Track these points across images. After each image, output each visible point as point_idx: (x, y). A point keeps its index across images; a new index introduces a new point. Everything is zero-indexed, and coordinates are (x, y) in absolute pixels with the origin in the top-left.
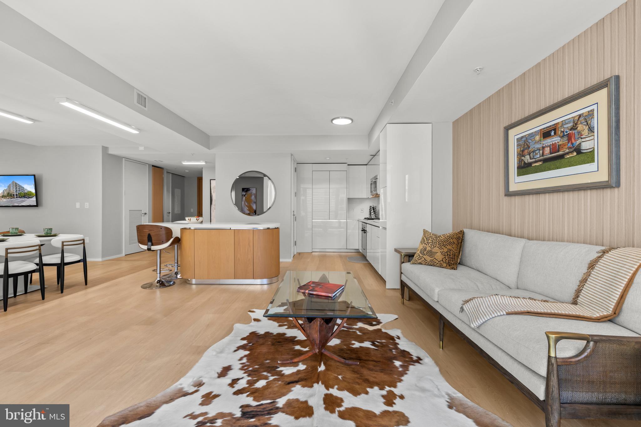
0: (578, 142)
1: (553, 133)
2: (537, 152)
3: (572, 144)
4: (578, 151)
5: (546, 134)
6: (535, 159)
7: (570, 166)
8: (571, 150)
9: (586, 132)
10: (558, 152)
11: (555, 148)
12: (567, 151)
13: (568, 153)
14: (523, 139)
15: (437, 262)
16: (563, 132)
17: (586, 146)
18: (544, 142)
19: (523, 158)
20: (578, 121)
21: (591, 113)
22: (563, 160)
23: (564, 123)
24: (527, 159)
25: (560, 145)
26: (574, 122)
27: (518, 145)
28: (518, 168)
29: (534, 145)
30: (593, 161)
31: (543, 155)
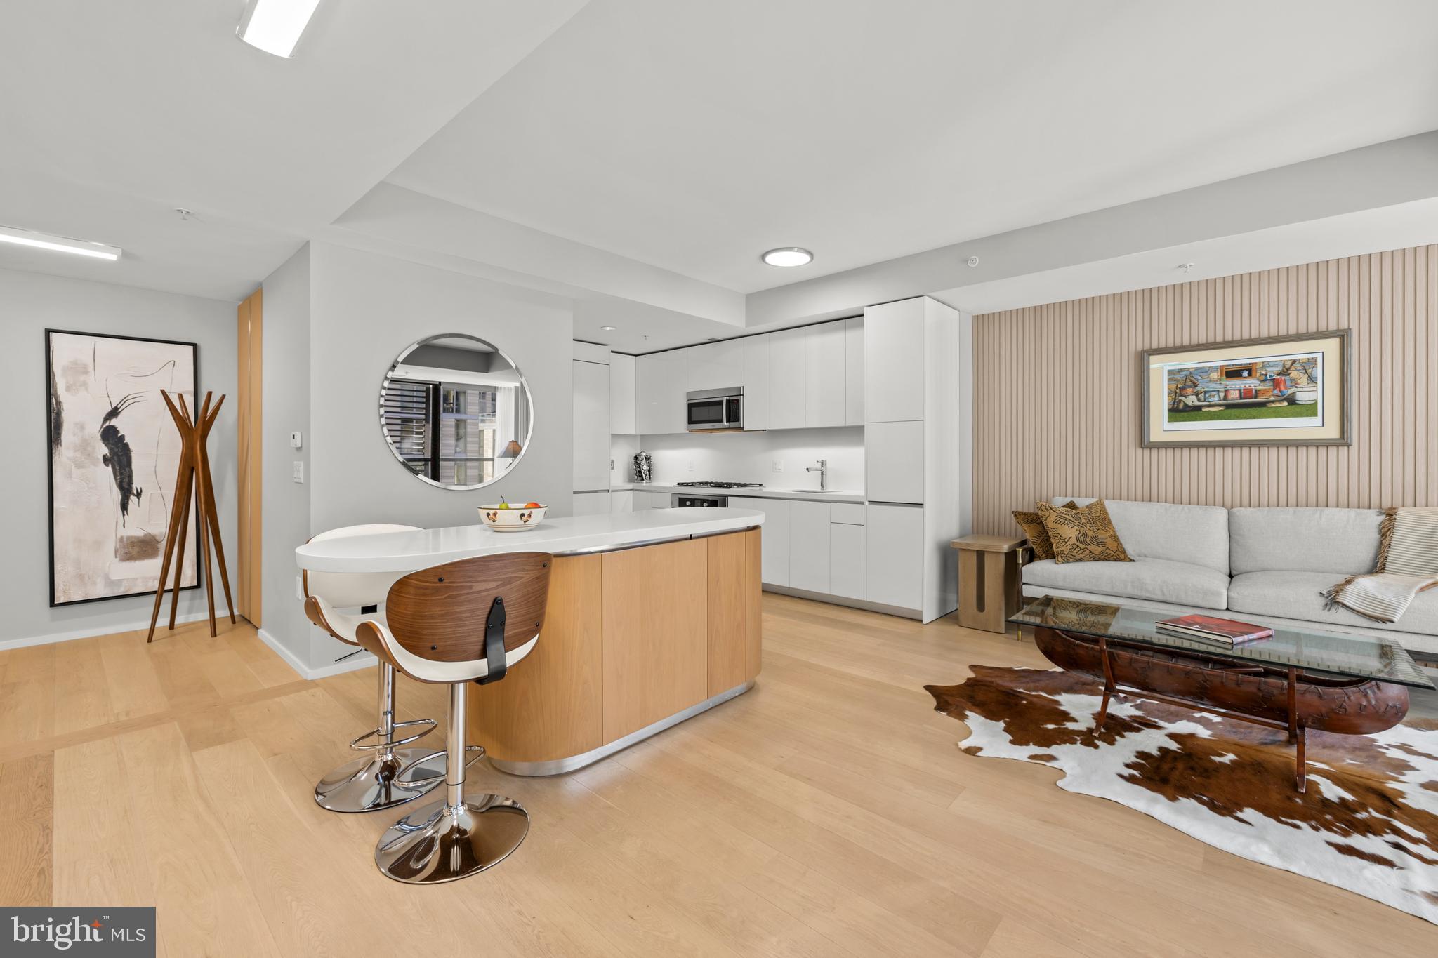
0: (1290, 391)
1: (1245, 374)
2: (1213, 393)
3: (1280, 391)
4: (1292, 401)
5: (1233, 373)
6: (1209, 402)
7: (1276, 417)
8: (1279, 399)
9: (1304, 380)
10: (1256, 397)
11: (1245, 393)
12: (1272, 398)
13: (1273, 402)
14: (1184, 373)
16: (1266, 375)
17: (1303, 396)
18: (1227, 383)
19: (1183, 398)
20: (1291, 366)
21: (1313, 362)
22: (1263, 409)
23: (1269, 364)
24: (1191, 400)
25: (1259, 390)
26: (1284, 366)
27: (1170, 380)
28: (1170, 410)
29: (1207, 385)
30: (1315, 414)
31: (1225, 398)
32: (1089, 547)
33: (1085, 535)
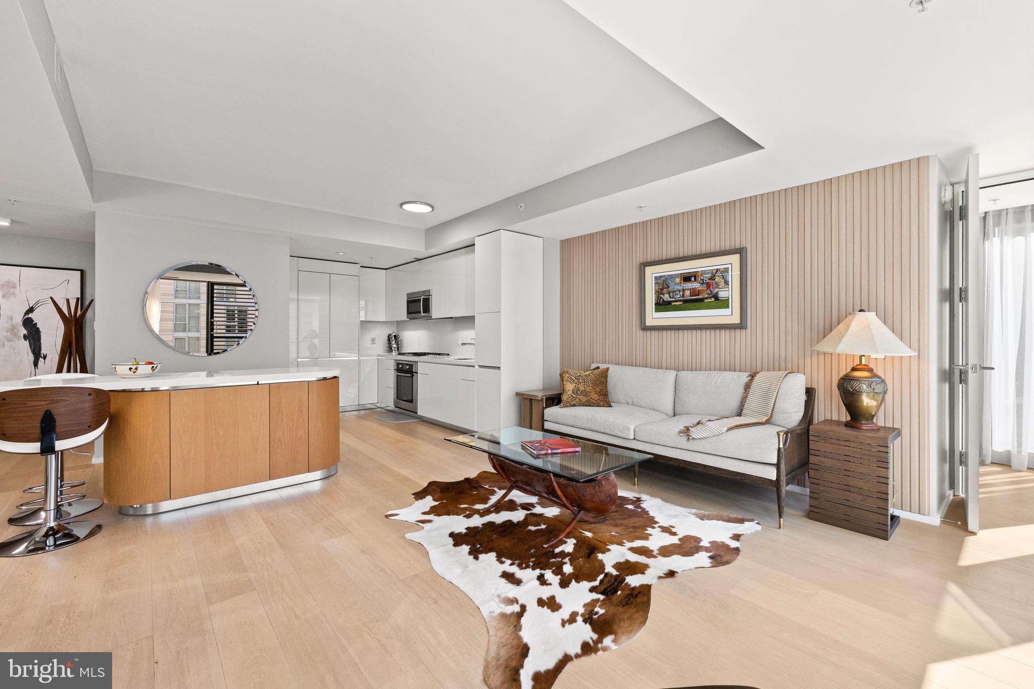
0: (716, 291)
1: (693, 279)
2: (677, 292)
3: (711, 291)
4: (716, 297)
5: (687, 278)
6: (675, 298)
7: (708, 309)
8: (710, 296)
9: (722, 284)
10: (698, 295)
11: (694, 292)
12: (706, 296)
13: (707, 298)
14: (662, 279)
15: (594, 402)
16: (703, 280)
17: (722, 294)
18: (684, 285)
19: (662, 296)
20: (716, 273)
21: (726, 270)
22: (702, 304)
23: (703, 273)
24: (666, 297)
25: (700, 290)
26: (712, 274)
27: (656, 283)
28: (655, 304)
29: (674, 287)
30: (728, 308)
31: (683, 296)
32: (579, 397)
33: (578, 389)
